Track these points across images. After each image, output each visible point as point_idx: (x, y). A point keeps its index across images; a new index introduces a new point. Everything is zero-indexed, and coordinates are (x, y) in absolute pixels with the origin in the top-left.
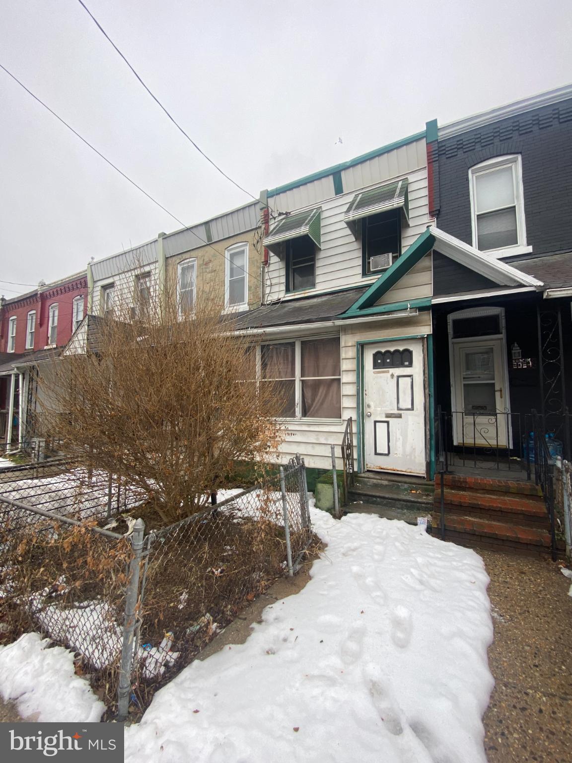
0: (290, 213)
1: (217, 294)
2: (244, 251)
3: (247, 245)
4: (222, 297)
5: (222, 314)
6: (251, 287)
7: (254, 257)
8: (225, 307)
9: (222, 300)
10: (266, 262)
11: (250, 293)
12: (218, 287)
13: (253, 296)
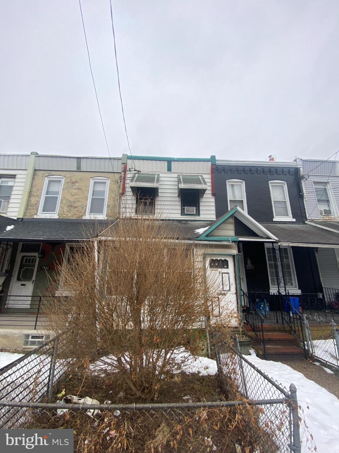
0: (140, 171)
1: (80, 204)
2: (105, 183)
3: (108, 180)
4: (85, 207)
5: (83, 218)
6: (110, 205)
7: (113, 189)
8: (86, 214)
9: (84, 209)
10: (123, 193)
11: (108, 209)
12: (81, 200)
13: (111, 211)
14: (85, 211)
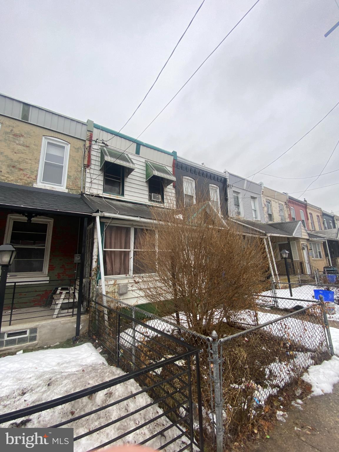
0: (108, 146)
1: (28, 166)
2: (64, 147)
3: (68, 145)
4: (35, 172)
5: (34, 186)
6: (71, 177)
7: (75, 157)
8: (38, 182)
9: (35, 174)
10: (88, 165)
11: (69, 180)
12: (30, 161)
13: (73, 183)
14: (36, 176)
